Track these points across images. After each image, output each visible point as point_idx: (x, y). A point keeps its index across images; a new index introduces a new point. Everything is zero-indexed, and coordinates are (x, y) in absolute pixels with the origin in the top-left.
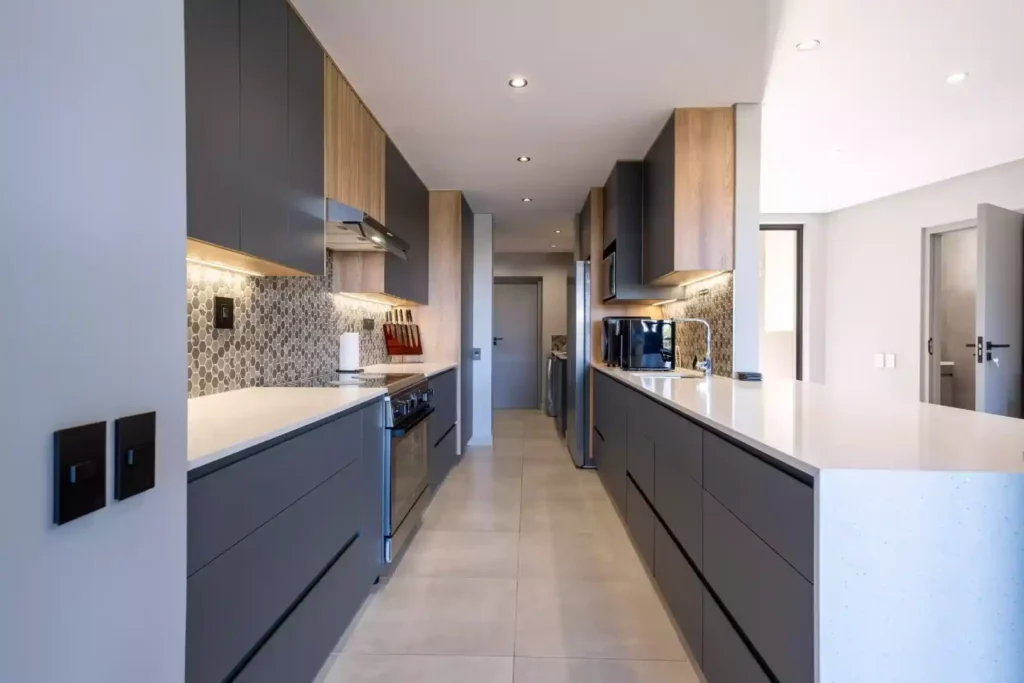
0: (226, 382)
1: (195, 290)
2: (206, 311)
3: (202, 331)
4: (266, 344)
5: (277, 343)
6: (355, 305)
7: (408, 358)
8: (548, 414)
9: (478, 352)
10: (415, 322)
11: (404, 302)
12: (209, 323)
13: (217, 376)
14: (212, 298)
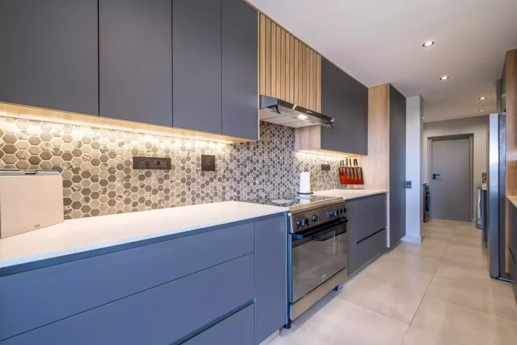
0: (211, 198)
1: (188, 152)
2: (196, 162)
3: (193, 173)
4: (241, 179)
5: (250, 178)
6: (314, 157)
7: (356, 186)
8: (478, 226)
9: (409, 183)
10: (359, 166)
11: (352, 155)
12: (198, 169)
13: (204, 195)
14: (200, 156)
